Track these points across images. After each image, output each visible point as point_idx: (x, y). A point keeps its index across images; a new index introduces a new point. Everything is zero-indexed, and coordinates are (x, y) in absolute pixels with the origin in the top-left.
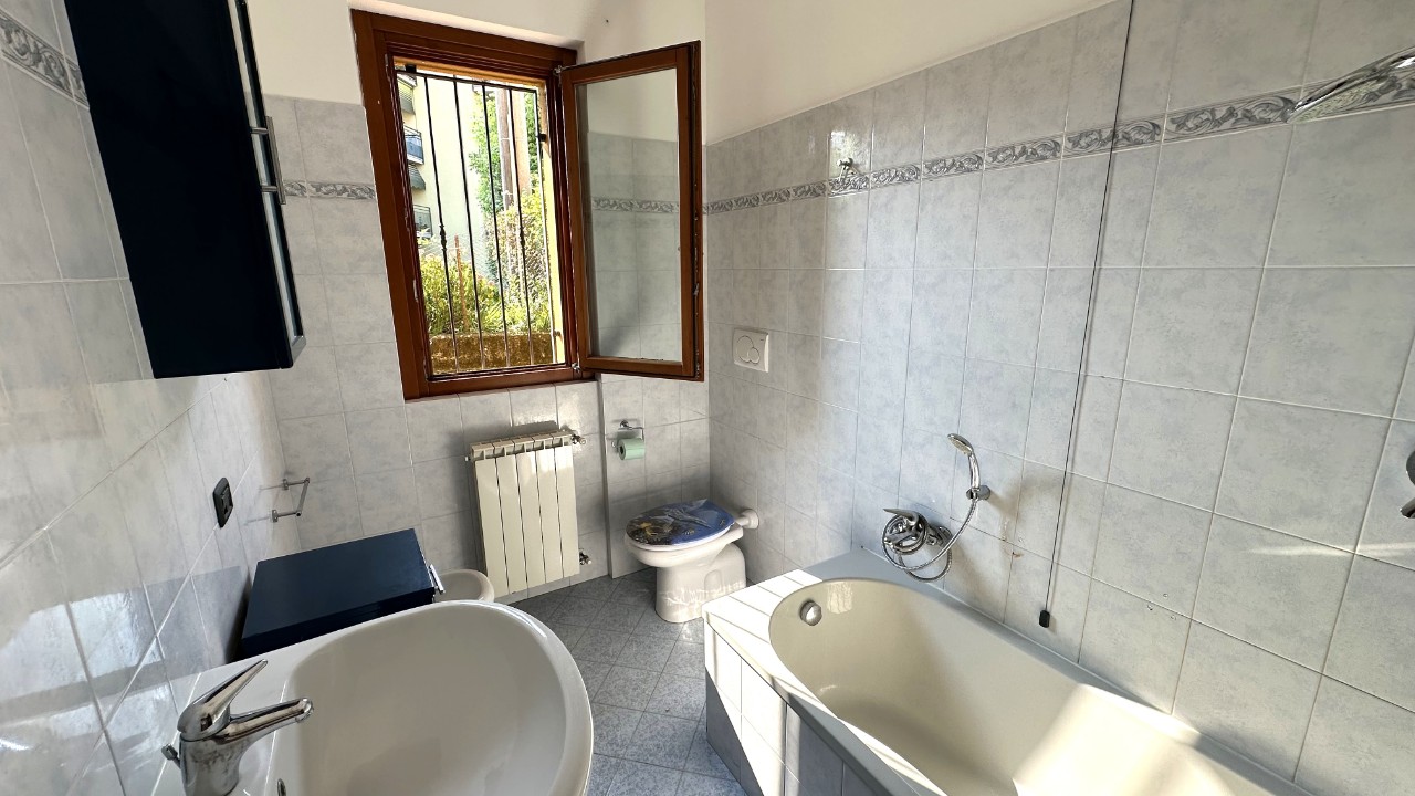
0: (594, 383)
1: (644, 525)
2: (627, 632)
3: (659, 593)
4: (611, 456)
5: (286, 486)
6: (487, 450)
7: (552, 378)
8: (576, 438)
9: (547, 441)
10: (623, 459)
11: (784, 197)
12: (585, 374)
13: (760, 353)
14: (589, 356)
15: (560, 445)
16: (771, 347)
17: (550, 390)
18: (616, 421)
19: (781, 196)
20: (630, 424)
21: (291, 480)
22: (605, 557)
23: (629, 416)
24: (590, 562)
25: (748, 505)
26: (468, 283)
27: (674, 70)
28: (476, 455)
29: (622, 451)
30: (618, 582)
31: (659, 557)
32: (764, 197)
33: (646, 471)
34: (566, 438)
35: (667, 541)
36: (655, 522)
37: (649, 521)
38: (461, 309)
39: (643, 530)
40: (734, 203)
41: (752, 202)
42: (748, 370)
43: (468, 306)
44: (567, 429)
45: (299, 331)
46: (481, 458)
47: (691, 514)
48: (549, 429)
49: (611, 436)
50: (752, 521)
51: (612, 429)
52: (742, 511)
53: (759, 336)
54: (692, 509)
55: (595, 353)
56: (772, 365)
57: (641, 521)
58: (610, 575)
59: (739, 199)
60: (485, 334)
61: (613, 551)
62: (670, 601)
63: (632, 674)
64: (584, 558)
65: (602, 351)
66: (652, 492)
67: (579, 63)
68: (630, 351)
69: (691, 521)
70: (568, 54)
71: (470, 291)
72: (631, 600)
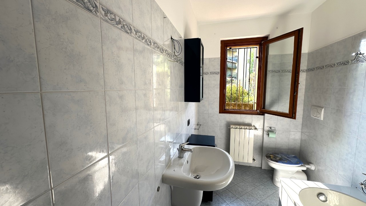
0: (263, 116)
1: (271, 155)
2: (262, 182)
3: (274, 176)
4: (265, 136)
5: (198, 125)
6: (234, 127)
7: (252, 113)
8: (256, 129)
9: (248, 127)
10: (268, 137)
11: (333, 66)
12: (261, 113)
13: (320, 114)
14: (262, 109)
15: (251, 129)
16: (324, 112)
17: (251, 116)
18: (268, 127)
19: (332, 66)
20: (272, 128)
21: (198, 124)
22: (261, 162)
23: (272, 126)
24: (255, 161)
25: (312, 162)
26: (241, 90)
27: (293, 37)
28: (231, 127)
29: (268, 135)
30: (263, 170)
31: (274, 165)
32: (326, 66)
33: (276, 142)
34: (253, 128)
35: (277, 161)
36: (275, 156)
37: (273, 155)
38: (239, 97)
39: (270, 157)
40: (315, 68)
41: (322, 68)
42: (316, 119)
43: (240, 96)
44: (254, 126)
45: (202, 97)
46: (232, 128)
47: (288, 157)
48: (249, 125)
49: (266, 130)
50: (312, 167)
51: (266, 128)
52: (309, 163)
53: (320, 109)
54: (289, 156)
55: (264, 108)
56: (324, 118)
57: (271, 154)
58: (261, 168)
59: (317, 67)
60: (243, 103)
61: (263, 161)
62: (277, 180)
63: (260, 192)
64: (254, 160)
65: (266, 108)
66: (277, 149)
67: (268, 39)
68: (274, 109)
69: (287, 159)
70: (266, 38)
71: (241, 92)
72: (266, 176)
